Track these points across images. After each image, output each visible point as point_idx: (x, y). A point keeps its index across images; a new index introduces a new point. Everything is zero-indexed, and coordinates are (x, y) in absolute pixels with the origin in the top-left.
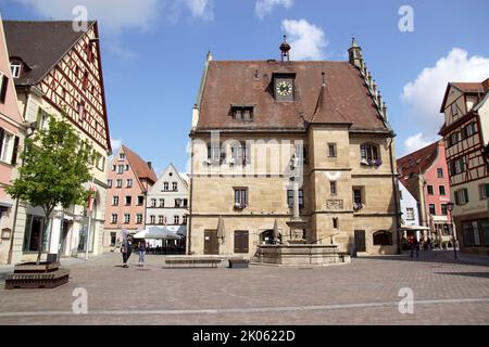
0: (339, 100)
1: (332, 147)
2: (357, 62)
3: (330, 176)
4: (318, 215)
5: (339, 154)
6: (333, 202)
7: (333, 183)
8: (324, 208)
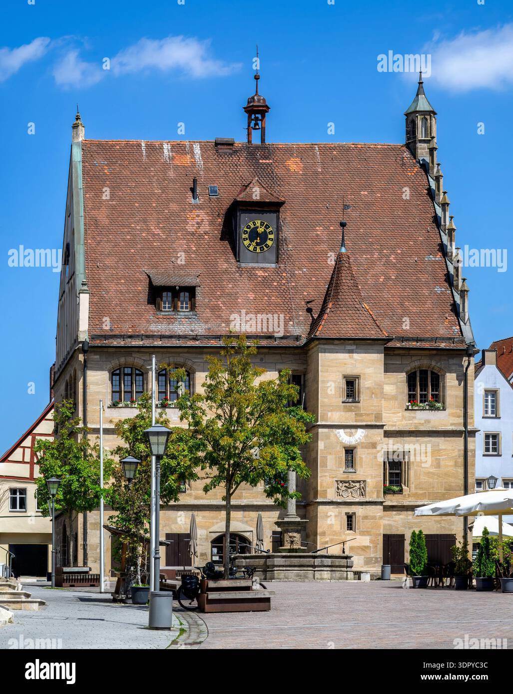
0: (372, 263)
1: (351, 385)
2: (423, 151)
3: (345, 438)
4: (321, 508)
5: (363, 397)
6: (348, 484)
7: (350, 452)
8: (331, 495)
